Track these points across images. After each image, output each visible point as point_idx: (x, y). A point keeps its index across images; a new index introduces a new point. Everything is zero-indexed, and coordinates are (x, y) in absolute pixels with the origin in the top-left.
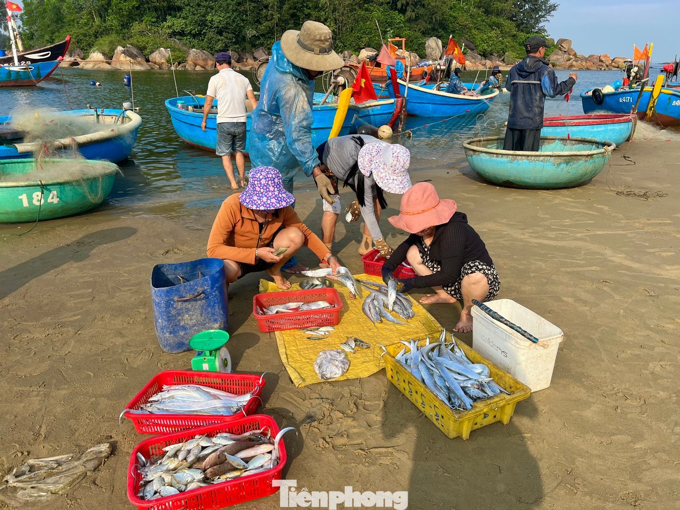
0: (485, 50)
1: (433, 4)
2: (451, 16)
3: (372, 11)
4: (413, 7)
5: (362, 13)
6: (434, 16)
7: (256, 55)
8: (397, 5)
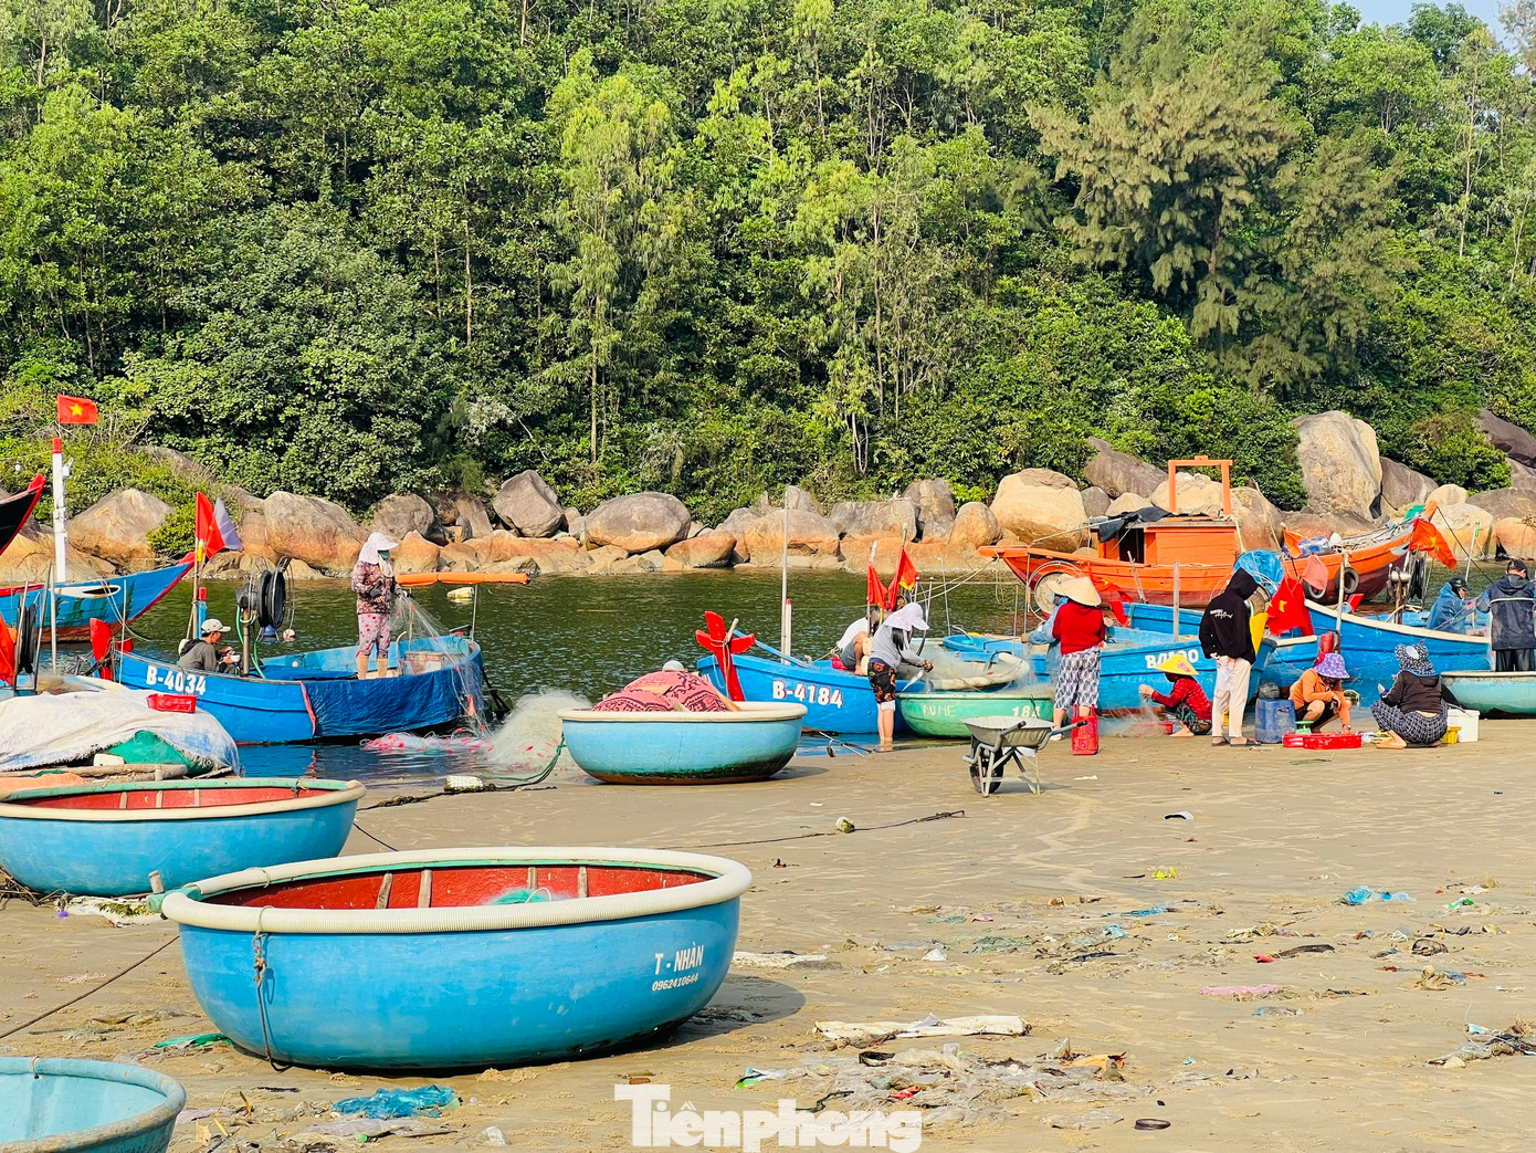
1: (1324, 268)
2: (1412, 311)
3: (1037, 306)
4: (1228, 285)
5: (994, 313)
6: (1334, 318)
7: (503, 505)
8: (1149, 277)
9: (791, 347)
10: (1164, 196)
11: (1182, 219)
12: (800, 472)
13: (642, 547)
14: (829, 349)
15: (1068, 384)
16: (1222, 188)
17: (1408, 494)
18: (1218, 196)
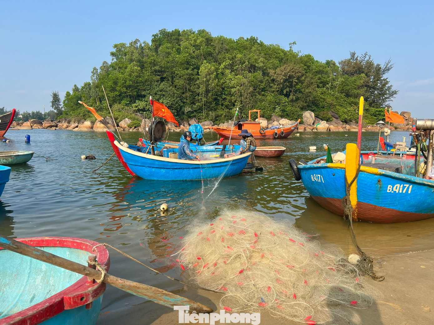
0: (346, 118)
1: (307, 91)
2: (321, 98)
3: (267, 96)
4: (294, 93)
5: (260, 97)
6: (309, 98)
7: (190, 122)
8: (283, 92)
9: (230, 101)
10: (285, 81)
11: (287, 84)
12: (231, 118)
13: (206, 128)
14: (235, 101)
15: (270, 107)
16: (293, 80)
17: (318, 122)
18: (293, 81)
